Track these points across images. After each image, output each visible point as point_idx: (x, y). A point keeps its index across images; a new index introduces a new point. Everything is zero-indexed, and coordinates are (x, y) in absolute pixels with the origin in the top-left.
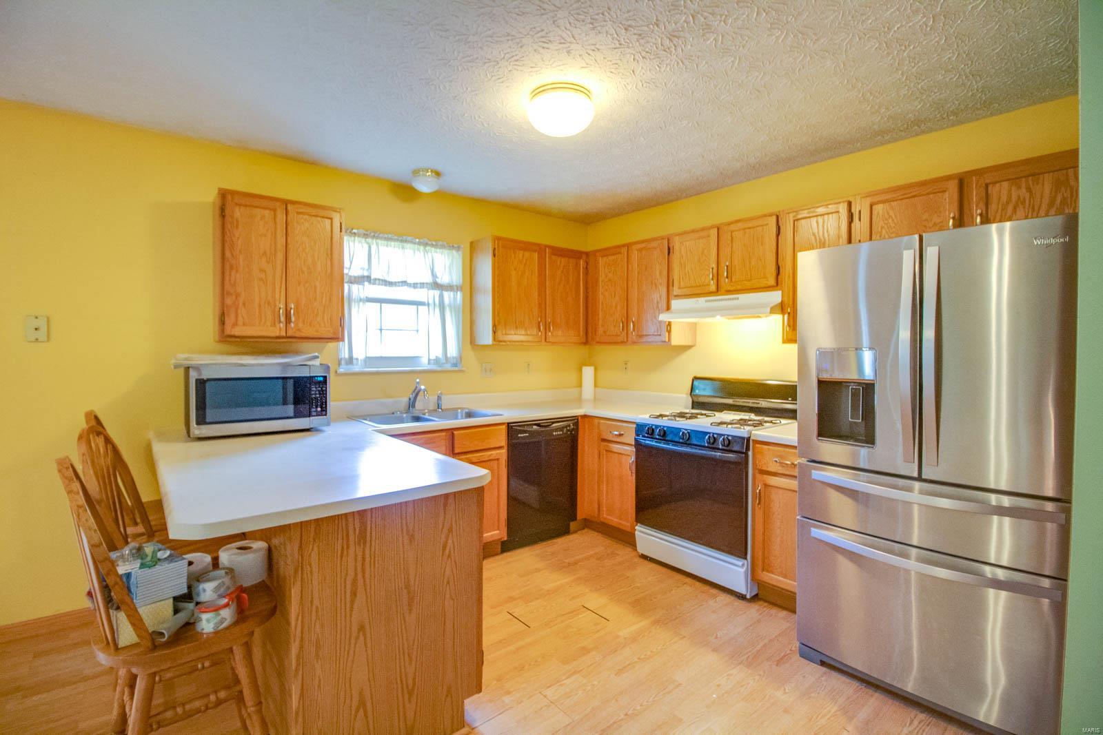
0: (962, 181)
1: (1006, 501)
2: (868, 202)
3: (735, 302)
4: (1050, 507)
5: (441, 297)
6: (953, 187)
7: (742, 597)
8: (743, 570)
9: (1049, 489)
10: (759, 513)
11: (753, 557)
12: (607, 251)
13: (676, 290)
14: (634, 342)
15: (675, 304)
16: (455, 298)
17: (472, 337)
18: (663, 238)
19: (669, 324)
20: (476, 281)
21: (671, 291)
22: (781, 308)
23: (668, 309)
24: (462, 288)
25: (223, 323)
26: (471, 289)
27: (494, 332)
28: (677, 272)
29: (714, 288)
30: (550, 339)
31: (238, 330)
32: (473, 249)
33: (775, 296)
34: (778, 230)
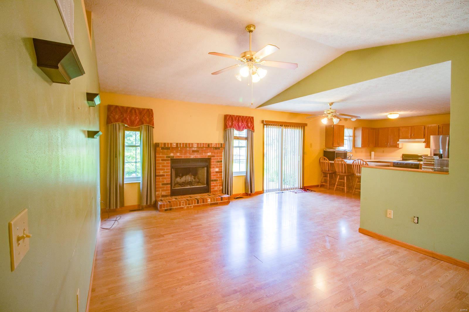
2: (442, 126)
3: (415, 140)
5: (349, 138)
12: (382, 129)
13: (401, 137)
14: (389, 147)
15: (400, 140)
16: (352, 138)
17: (354, 146)
18: (398, 127)
19: (399, 144)
20: (356, 135)
21: (399, 138)
22: (424, 142)
23: (398, 141)
24: (353, 136)
25: (333, 144)
26: (354, 136)
27: (362, 145)
28: (401, 134)
29: (410, 138)
30: (370, 146)
31: (334, 145)
32: (355, 129)
33: (424, 140)
34: (424, 128)
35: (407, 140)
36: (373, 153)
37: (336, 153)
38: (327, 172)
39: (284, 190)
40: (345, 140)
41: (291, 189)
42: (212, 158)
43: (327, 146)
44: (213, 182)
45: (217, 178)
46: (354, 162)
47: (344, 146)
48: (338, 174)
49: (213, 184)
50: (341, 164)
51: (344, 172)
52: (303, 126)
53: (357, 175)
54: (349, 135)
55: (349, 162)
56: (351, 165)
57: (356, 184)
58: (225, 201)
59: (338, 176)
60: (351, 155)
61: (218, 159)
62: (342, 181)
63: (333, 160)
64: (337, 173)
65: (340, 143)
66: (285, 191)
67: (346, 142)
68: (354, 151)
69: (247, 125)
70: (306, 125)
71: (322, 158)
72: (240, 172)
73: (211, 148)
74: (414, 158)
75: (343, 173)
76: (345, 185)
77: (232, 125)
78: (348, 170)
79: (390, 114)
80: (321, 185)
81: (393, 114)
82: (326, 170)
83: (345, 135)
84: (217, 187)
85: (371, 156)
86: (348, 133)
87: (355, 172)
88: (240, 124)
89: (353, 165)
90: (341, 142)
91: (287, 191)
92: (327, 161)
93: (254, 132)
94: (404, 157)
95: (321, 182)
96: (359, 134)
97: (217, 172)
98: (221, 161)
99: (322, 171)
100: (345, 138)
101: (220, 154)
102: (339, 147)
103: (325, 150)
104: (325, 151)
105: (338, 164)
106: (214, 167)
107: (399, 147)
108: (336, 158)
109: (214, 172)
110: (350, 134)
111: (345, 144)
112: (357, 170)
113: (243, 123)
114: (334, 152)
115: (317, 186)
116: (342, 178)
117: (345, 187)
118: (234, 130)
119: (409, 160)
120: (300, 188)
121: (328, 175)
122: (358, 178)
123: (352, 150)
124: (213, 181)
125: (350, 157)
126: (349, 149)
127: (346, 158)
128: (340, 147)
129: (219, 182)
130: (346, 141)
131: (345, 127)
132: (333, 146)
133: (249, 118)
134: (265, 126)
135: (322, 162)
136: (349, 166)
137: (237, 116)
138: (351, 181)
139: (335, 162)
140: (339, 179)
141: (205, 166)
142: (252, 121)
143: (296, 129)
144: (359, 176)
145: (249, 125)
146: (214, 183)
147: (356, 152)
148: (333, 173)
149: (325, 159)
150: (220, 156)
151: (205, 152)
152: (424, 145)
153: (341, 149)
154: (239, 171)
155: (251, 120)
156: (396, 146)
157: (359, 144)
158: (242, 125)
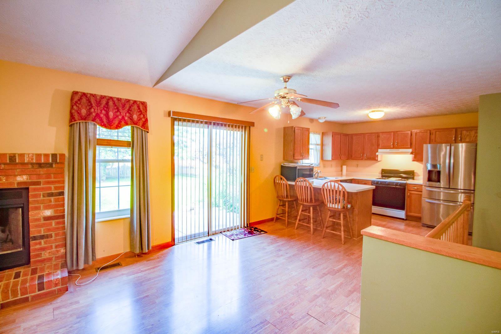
0: (456, 129)
1: (462, 191)
2: (435, 131)
3: (399, 151)
4: (472, 192)
5: (316, 147)
6: (454, 130)
7: (403, 219)
8: (404, 213)
9: (472, 189)
10: (408, 199)
11: (407, 209)
12: (356, 135)
13: (380, 147)
14: (365, 160)
15: (379, 150)
16: (319, 147)
17: (322, 158)
18: (376, 133)
19: (378, 155)
20: (324, 143)
21: (378, 147)
22: (412, 153)
23: (377, 151)
24: (320, 145)
25: (294, 156)
26: (322, 145)
27: (332, 157)
28: (380, 142)
29: (392, 147)
30: (341, 158)
31: (296, 158)
32: (323, 134)
33: (410, 150)
34: (411, 135)
35: (388, 150)
36: (344, 167)
37: (298, 169)
38: (285, 200)
39: (215, 234)
40: (310, 150)
41: (228, 231)
42: (30, 187)
43: (285, 159)
44: (38, 241)
45: (49, 230)
46: (324, 185)
47: (309, 159)
48: (301, 203)
49: (38, 247)
50: (305, 187)
51: (310, 201)
52: (247, 126)
53: (329, 206)
54: (316, 143)
55: (317, 183)
56: (320, 189)
57: (327, 220)
58: (53, 289)
59: (301, 207)
60: (319, 171)
61: (50, 188)
62: (306, 214)
63: (294, 180)
64: (299, 202)
65: (304, 155)
66: (216, 236)
67: (312, 152)
68: (322, 165)
69: (131, 118)
70: (252, 124)
71: (277, 177)
72: (119, 211)
73: (23, 164)
74: (396, 175)
75: (308, 202)
76: (312, 221)
77: (89, 115)
78: (315, 195)
79: (373, 111)
80: (277, 217)
81: (377, 111)
82: (283, 195)
83: (310, 143)
84: (48, 251)
85: (342, 171)
86: (314, 139)
87: (327, 202)
88: (111, 114)
89: (323, 189)
90: (305, 153)
91: (221, 235)
92: (285, 182)
93: (148, 132)
94: (384, 173)
95: (277, 214)
96: (329, 141)
97: (47, 218)
98: (62, 194)
99: (278, 197)
100: (311, 147)
101: (54, 178)
102: (302, 159)
103: (282, 165)
104: (282, 167)
105: (301, 187)
106: (38, 208)
107: (377, 160)
108: (298, 177)
109: (38, 220)
110: (317, 141)
111: (310, 155)
112: (329, 199)
113: (118, 113)
114: (295, 168)
115: (272, 220)
116: (306, 209)
117: (310, 224)
118: (98, 126)
119: (391, 178)
120: (243, 226)
121: (287, 203)
122: (331, 211)
123: (320, 163)
124: (35, 238)
125: (317, 174)
126: (316, 163)
127: (312, 177)
128: (304, 160)
129: (55, 240)
130: (312, 150)
131: (310, 130)
132: (294, 160)
133: (133, 103)
134: (176, 123)
135: (278, 183)
136: (317, 191)
137: (103, 97)
138: (320, 214)
139: (296, 183)
140: (302, 211)
141: (19, 206)
142: (141, 109)
143: (235, 131)
144: (332, 208)
145: (135, 117)
146: (40, 243)
147: (324, 167)
148: (295, 200)
149: (281, 179)
150: (58, 182)
151: (7, 176)
152: (411, 157)
153: (305, 163)
154: (117, 209)
155: (139, 109)
156: (374, 158)
157: (329, 155)
158: (117, 116)
